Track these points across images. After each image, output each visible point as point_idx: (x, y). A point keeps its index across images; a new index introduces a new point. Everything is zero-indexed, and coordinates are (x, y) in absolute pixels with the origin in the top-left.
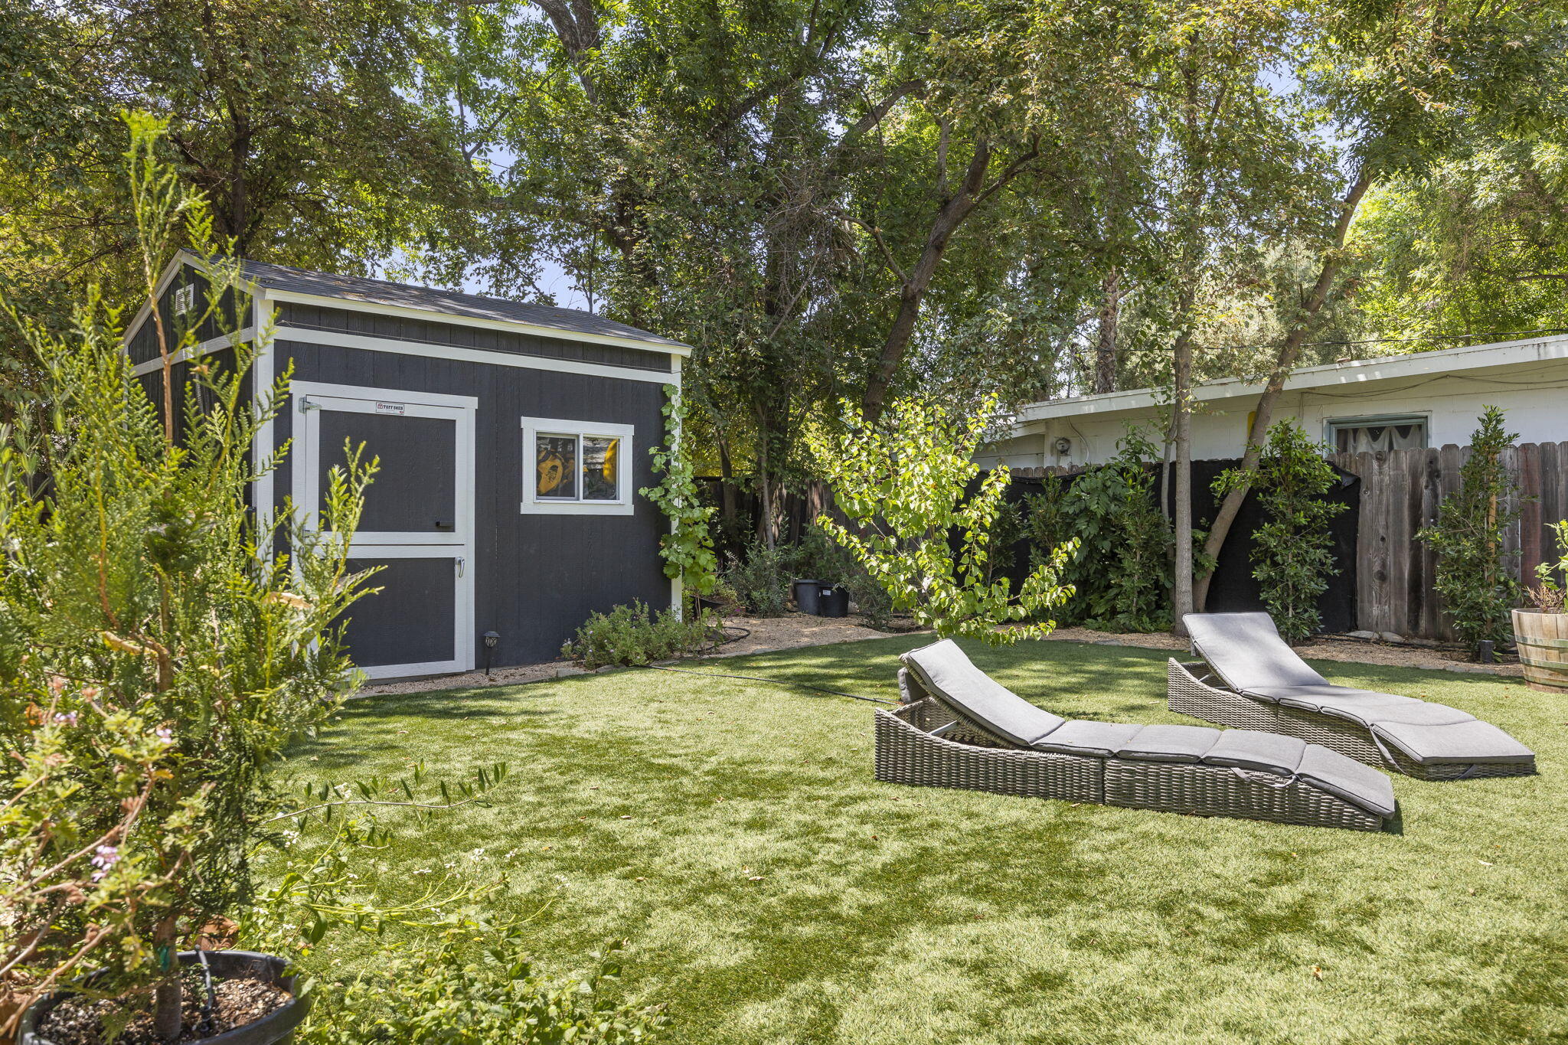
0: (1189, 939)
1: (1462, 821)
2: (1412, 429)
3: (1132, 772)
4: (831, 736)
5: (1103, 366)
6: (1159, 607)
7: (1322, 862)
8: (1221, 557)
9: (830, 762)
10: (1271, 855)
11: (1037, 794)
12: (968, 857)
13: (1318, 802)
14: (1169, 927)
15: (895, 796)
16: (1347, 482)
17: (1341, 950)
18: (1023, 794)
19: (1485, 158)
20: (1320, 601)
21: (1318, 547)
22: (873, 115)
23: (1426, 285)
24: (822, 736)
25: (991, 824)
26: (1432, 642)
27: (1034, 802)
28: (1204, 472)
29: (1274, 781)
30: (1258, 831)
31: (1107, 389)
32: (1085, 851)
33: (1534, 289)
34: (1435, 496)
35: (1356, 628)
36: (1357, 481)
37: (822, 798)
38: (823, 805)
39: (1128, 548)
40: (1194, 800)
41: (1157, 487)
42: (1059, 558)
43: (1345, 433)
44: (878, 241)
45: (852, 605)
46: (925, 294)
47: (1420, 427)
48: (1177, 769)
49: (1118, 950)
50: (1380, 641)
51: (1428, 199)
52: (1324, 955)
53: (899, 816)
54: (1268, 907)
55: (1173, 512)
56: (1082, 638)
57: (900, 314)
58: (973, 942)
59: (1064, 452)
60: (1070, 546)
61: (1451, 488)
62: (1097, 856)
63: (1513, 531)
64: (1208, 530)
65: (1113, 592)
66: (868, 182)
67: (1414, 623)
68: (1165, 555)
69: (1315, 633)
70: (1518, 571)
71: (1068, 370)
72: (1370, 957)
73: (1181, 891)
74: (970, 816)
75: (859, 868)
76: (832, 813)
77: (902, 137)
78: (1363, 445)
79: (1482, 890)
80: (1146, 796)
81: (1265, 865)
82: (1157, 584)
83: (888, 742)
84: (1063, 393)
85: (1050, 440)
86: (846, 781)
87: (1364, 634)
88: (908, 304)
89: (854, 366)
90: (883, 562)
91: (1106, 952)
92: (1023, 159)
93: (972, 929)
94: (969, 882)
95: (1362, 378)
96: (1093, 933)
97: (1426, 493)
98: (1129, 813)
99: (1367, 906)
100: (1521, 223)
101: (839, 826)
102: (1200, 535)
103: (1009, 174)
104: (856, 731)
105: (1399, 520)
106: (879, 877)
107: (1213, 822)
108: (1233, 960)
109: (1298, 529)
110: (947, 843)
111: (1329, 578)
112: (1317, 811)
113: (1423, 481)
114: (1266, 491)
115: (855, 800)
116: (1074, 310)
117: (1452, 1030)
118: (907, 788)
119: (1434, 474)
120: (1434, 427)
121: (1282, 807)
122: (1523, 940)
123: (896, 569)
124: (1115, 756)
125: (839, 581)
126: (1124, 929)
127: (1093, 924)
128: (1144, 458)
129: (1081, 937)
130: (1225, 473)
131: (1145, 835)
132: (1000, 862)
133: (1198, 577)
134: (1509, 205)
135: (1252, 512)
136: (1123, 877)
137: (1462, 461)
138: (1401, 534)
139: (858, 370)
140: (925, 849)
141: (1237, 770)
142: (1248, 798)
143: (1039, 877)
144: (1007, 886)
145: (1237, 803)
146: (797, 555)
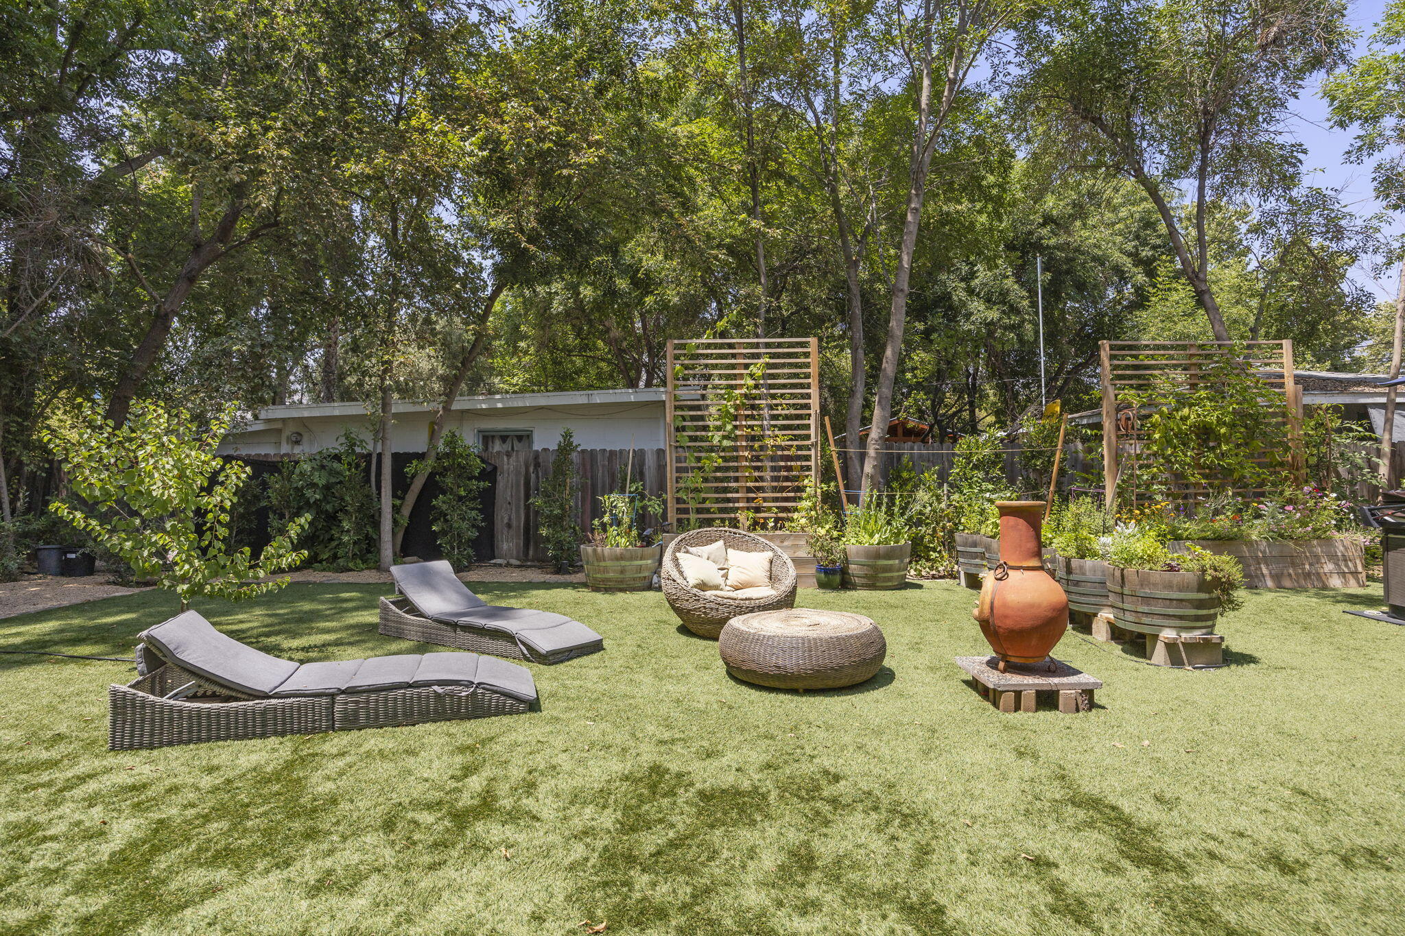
0: (410, 851)
1: (572, 693)
2: (524, 437)
3: (357, 702)
4: (62, 707)
5: (327, 382)
6: (369, 552)
7: (497, 748)
8: (410, 517)
9: (59, 737)
10: (462, 750)
11: (276, 733)
12: (207, 819)
13: (490, 700)
14: (393, 843)
15: (130, 764)
16: (489, 469)
17: (518, 825)
18: (263, 736)
19: (557, 286)
20: (474, 543)
21: (472, 509)
22: (129, 164)
23: (526, 353)
24: (51, 708)
25: (230, 774)
26: (536, 563)
27: (273, 741)
28: (401, 460)
29: (461, 691)
30: (452, 730)
31: (329, 398)
32: (319, 784)
33: (579, 362)
34: (537, 477)
35: (494, 558)
36: (495, 468)
37: (43, 785)
38: (43, 793)
39: (346, 513)
40: (405, 714)
41: (367, 470)
42: (293, 531)
43: (487, 438)
44: (130, 264)
45: (98, 563)
46: (177, 314)
47: (528, 436)
48: (392, 694)
49: (351, 883)
50: (508, 565)
51: (528, 304)
52: (508, 834)
53: (134, 788)
54: (465, 801)
55: (379, 487)
56: (311, 579)
57: (153, 327)
58: (210, 925)
59: (297, 442)
60: (302, 520)
61: (546, 473)
62: (330, 785)
63: (577, 498)
64: (402, 498)
65: (334, 544)
66: (124, 215)
67: (526, 553)
68: (373, 516)
69: (470, 563)
70: (579, 520)
71: (300, 382)
72: (537, 824)
73: (400, 804)
74: (211, 770)
75: (82, 865)
76: (53, 803)
77: (159, 187)
78: (497, 447)
79: (592, 745)
80: (368, 718)
81: (459, 760)
82: (367, 537)
83: (125, 714)
84: (296, 398)
85: (287, 433)
86: (73, 758)
87: (498, 561)
88: (161, 320)
89: (103, 363)
90: (126, 540)
91: (342, 890)
92: (265, 227)
93: (210, 908)
94: (207, 850)
95: (500, 405)
96: (330, 872)
97: (533, 476)
98: (355, 734)
99: (529, 778)
100: (573, 326)
101: (61, 817)
102: (398, 502)
103: (254, 235)
104: (93, 697)
105: (518, 491)
106: (106, 872)
107: (420, 729)
108: (445, 861)
109: (460, 498)
110: (185, 807)
111: (478, 528)
112: (490, 706)
113: (531, 469)
114: (441, 474)
115: (82, 779)
116: (305, 341)
117: (596, 874)
118: (145, 753)
119: (537, 465)
120: (536, 437)
121: (467, 708)
122: (621, 780)
123: (139, 546)
124: (343, 692)
125: (83, 546)
126: (356, 858)
127: (328, 862)
128: (358, 450)
129: (318, 881)
130: (415, 462)
131: (368, 754)
132: (239, 814)
133: (396, 530)
134: (567, 313)
135: (432, 487)
136: (352, 802)
137: (552, 459)
138: (519, 500)
139: (109, 366)
140: (161, 822)
141: (436, 688)
142: (444, 706)
143: (279, 822)
144: (246, 842)
145: (436, 711)
146: (38, 525)
